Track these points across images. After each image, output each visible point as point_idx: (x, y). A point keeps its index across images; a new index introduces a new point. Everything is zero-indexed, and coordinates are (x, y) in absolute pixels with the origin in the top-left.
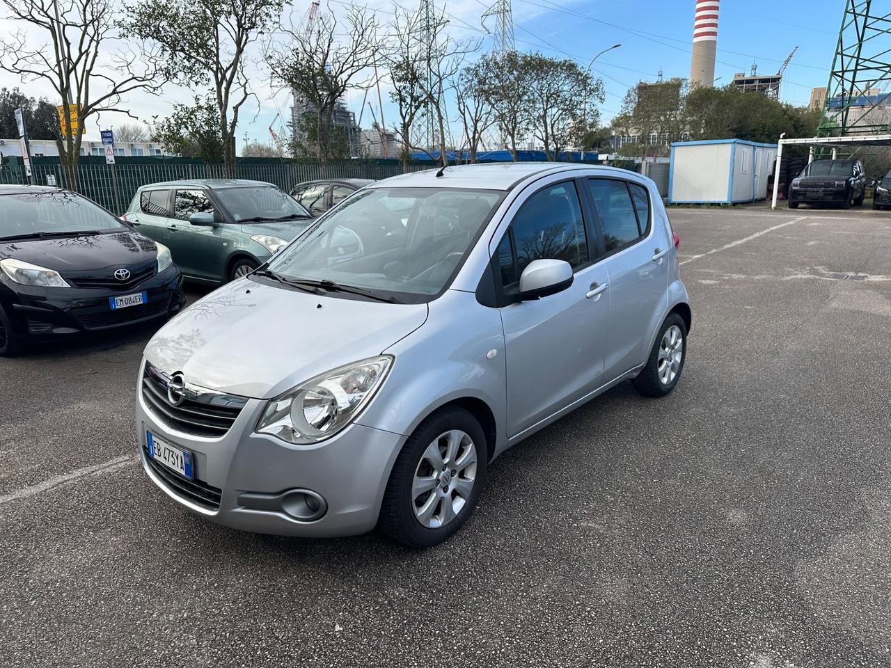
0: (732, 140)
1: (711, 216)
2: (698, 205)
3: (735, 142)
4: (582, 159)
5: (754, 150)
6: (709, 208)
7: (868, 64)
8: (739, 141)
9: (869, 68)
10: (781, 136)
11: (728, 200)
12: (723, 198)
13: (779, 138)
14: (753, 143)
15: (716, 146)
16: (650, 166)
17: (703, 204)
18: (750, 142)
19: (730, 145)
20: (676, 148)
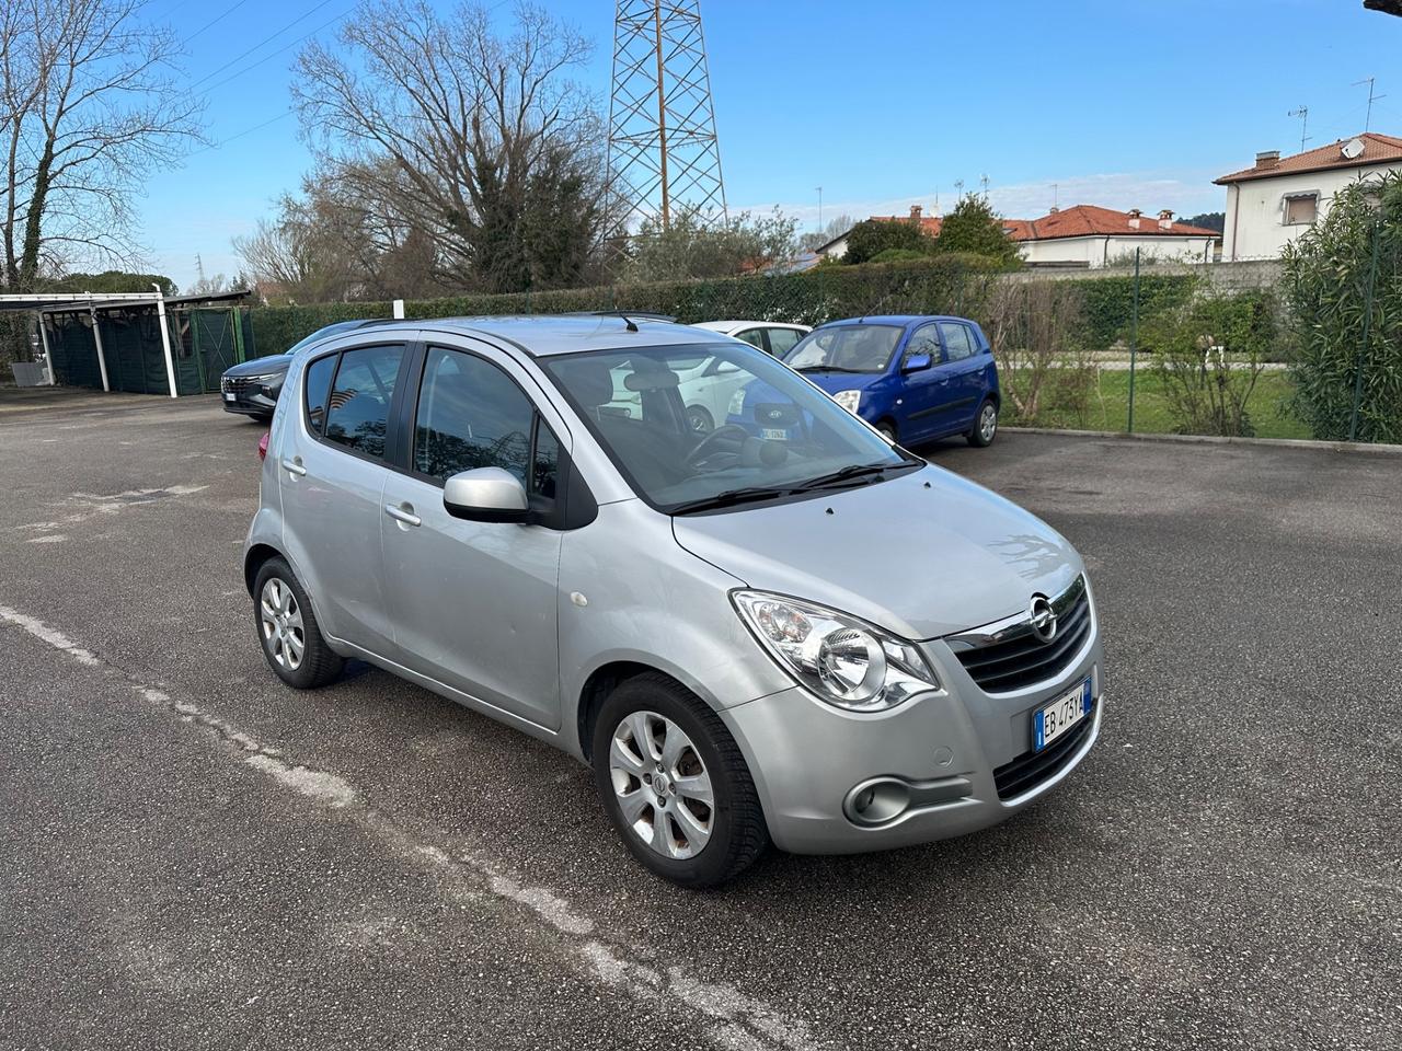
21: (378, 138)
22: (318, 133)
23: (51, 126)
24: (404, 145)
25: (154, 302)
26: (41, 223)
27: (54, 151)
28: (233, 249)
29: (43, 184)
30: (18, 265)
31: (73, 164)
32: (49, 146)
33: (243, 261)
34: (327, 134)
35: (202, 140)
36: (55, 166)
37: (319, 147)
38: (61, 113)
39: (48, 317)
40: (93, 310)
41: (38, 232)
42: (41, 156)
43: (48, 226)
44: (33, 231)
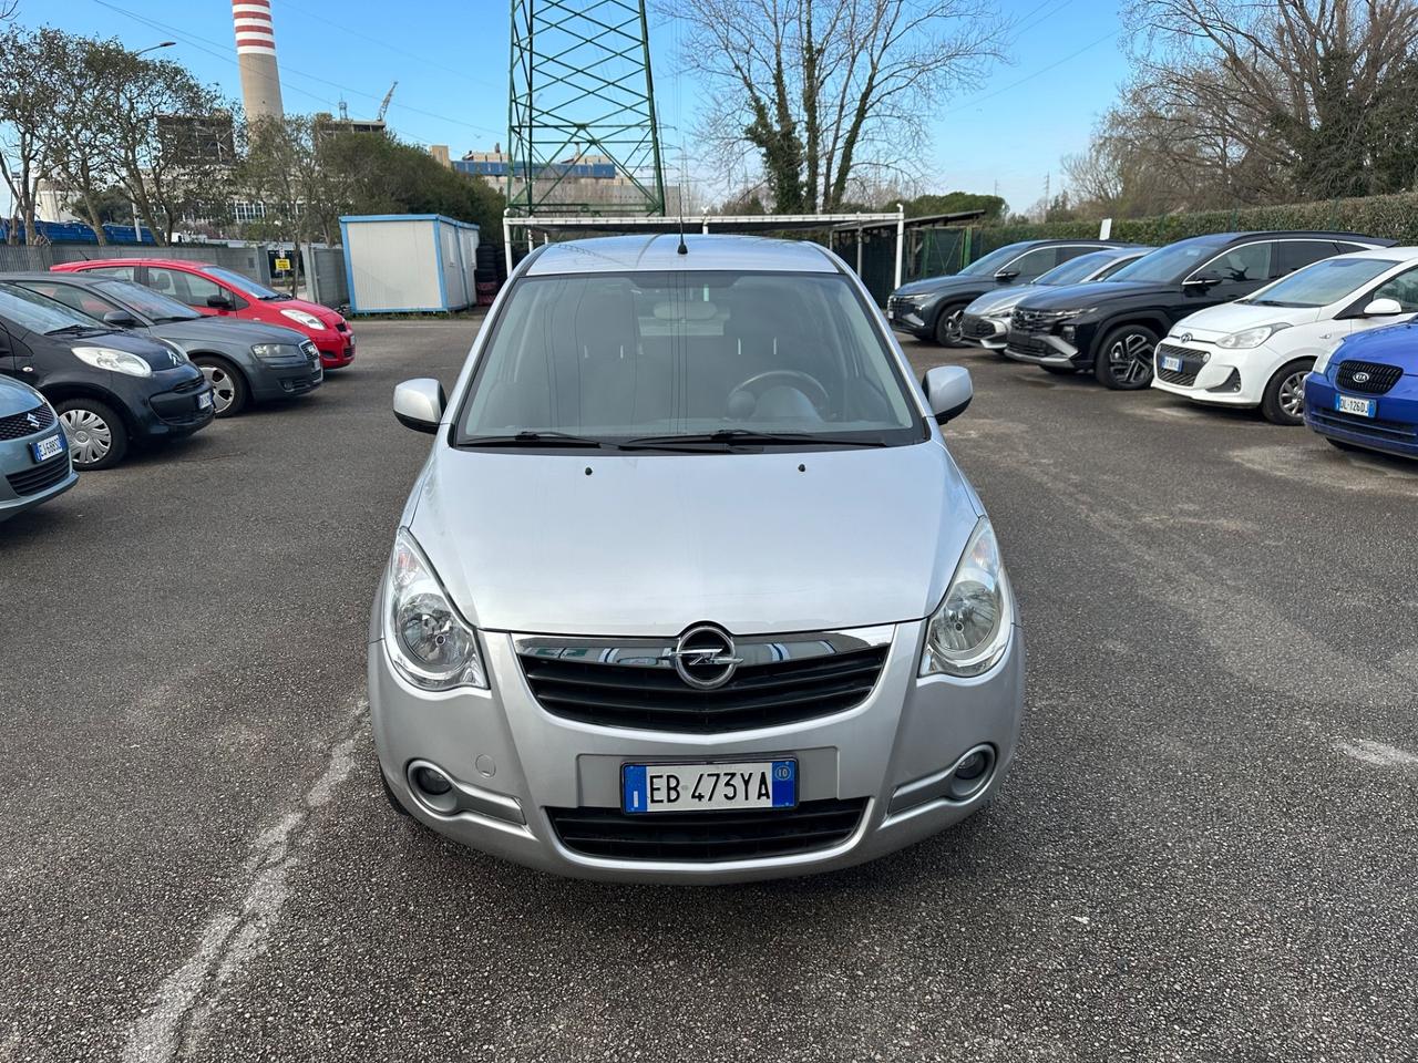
0: (433, 216)
1: (448, 331)
2: (404, 315)
3: (437, 219)
4: (139, 239)
5: (457, 232)
6: (421, 319)
7: (546, 119)
8: (443, 218)
9: (546, 126)
10: (505, 213)
11: (444, 307)
12: (436, 303)
13: (503, 216)
14: (454, 222)
15: (411, 224)
16: (315, 253)
17: (411, 313)
18: (450, 220)
19: (431, 224)
20: (349, 226)
21: (1211, 35)
22: (1142, 37)
23: (875, 61)
24: (1240, 39)
25: (894, 223)
26: (853, 151)
27: (874, 84)
28: (1061, 167)
29: (861, 114)
30: (832, 188)
31: (889, 93)
32: (872, 78)
33: (1067, 178)
34: (1151, 36)
35: (1003, 59)
36: (873, 97)
37: (1139, 51)
38: (885, 47)
39: (836, 235)
40: (860, 229)
41: (850, 159)
42: (863, 89)
43: (859, 152)
44: (847, 157)
